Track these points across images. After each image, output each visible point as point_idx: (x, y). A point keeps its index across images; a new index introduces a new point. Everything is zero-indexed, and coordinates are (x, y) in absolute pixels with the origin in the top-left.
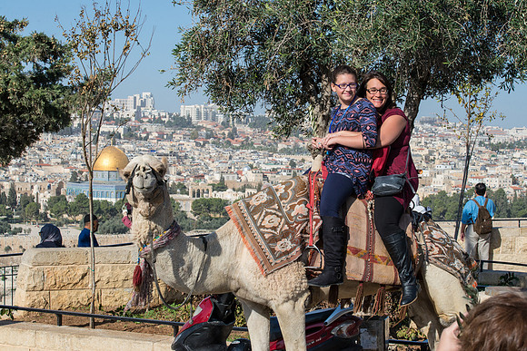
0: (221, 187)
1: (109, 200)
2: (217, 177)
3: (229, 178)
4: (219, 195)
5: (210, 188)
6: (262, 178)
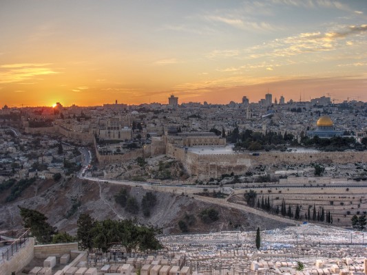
1: (327, 138)
5: (365, 133)
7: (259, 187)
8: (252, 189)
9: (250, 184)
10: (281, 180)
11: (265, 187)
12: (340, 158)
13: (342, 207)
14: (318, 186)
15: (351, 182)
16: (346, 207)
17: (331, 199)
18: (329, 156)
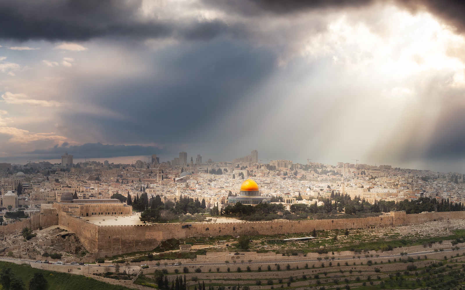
0: (300, 198)
1: (252, 205)
2: (297, 194)
3: (302, 195)
4: (299, 202)
5: (295, 199)
6: (317, 194)
7: (173, 264)
8: (165, 268)
10: (198, 256)
11: (179, 264)
12: (267, 229)
13: (269, 287)
14: (242, 262)
16: (275, 286)
17: (258, 277)
18: (255, 227)
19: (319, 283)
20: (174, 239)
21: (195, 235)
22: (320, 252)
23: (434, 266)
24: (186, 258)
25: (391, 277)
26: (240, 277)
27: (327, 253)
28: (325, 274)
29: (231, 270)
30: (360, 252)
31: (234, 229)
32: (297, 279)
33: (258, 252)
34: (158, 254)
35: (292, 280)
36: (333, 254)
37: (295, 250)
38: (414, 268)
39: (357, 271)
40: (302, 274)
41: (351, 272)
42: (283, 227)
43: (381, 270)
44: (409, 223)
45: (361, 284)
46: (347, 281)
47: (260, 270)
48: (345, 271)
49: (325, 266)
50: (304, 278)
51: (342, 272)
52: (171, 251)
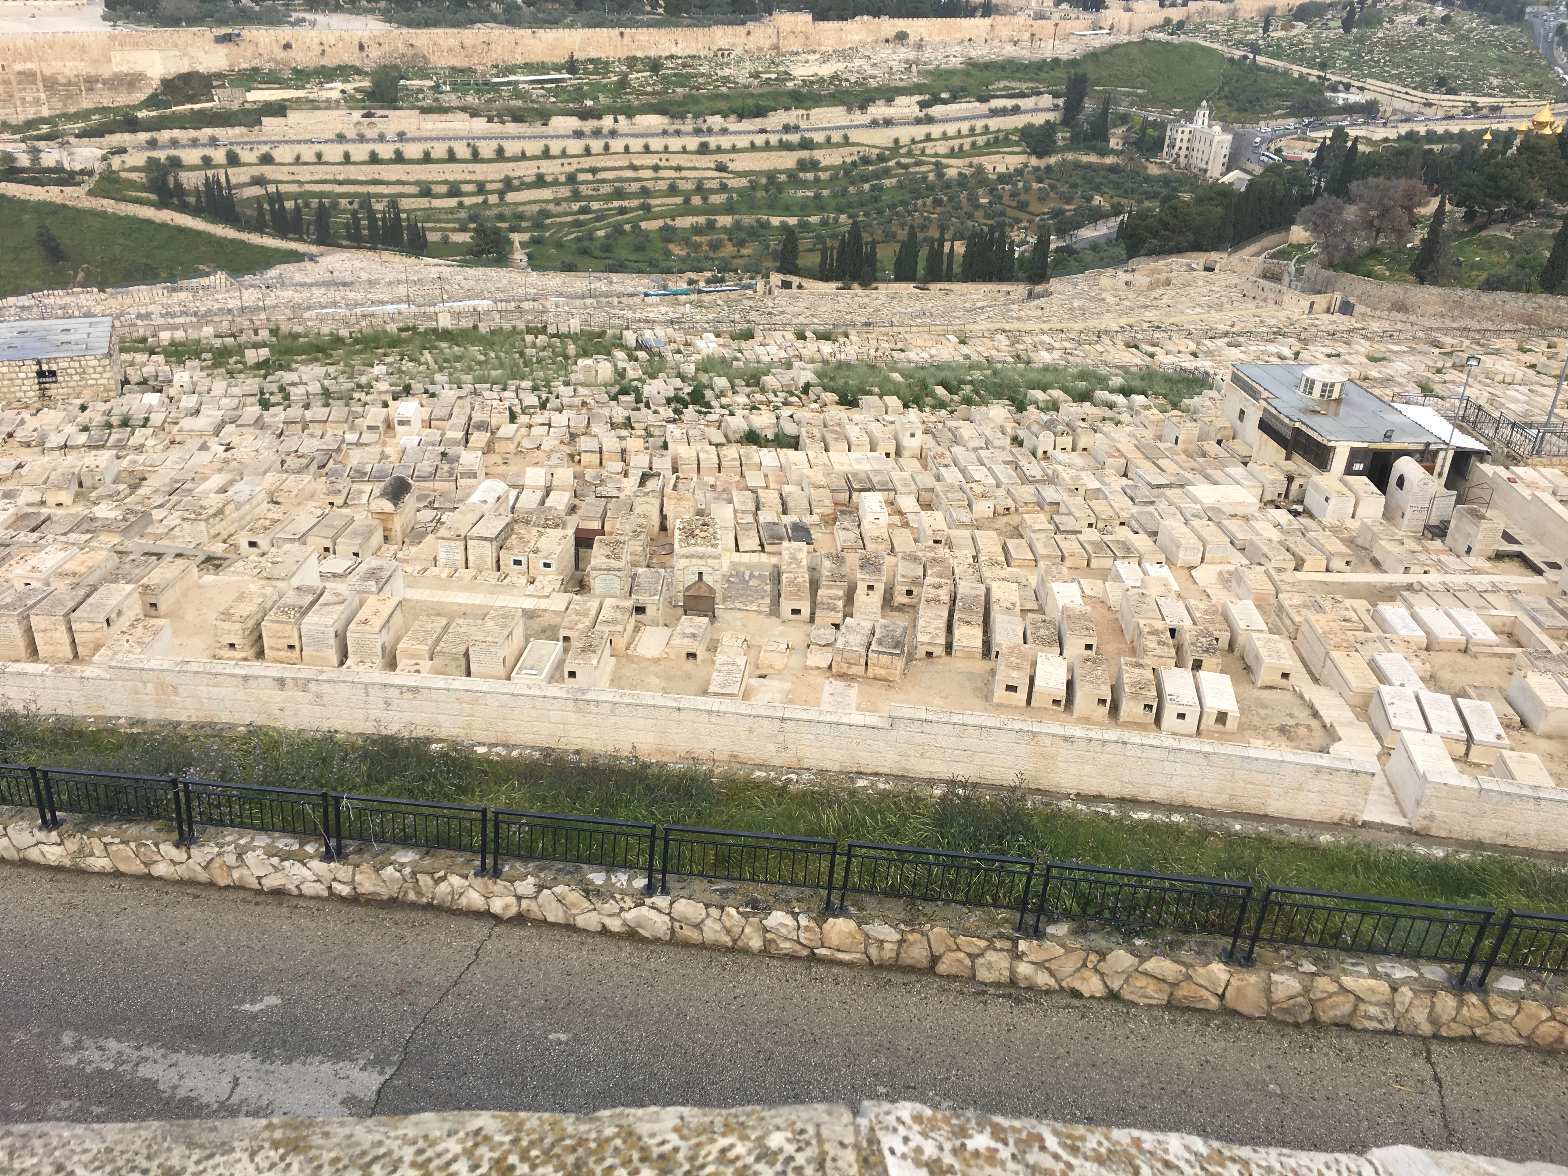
7: (195, 143)
8: (172, 152)
9: (165, 135)
10: (265, 120)
11: (214, 142)
12: (450, 50)
13: (453, 202)
14: (381, 138)
15: (480, 125)
16: (468, 201)
17: (424, 177)
18: (417, 43)
19: (576, 196)
20: (197, 73)
21: (256, 63)
22: (584, 115)
23: (865, 160)
24: (232, 126)
25: (754, 186)
26: (377, 177)
27: (600, 118)
28: (594, 171)
29: (352, 159)
30: (683, 117)
31: (361, 47)
32: (522, 184)
33: (424, 111)
34: (154, 113)
35: (508, 185)
36: (616, 121)
37: (520, 109)
38: (814, 165)
39: (670, 168)
40: (536, 171)
41: (656, 168)
42: (493, 46)
43: (732, 166)
44: (820, 45)
45: (679, 200)
46: (645, 192)
47: (427, 159)
48: (642, 167)
49: (593, 152)
50: (540, 181)
51: (634, 168)
52: (188, 106)
